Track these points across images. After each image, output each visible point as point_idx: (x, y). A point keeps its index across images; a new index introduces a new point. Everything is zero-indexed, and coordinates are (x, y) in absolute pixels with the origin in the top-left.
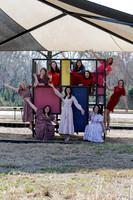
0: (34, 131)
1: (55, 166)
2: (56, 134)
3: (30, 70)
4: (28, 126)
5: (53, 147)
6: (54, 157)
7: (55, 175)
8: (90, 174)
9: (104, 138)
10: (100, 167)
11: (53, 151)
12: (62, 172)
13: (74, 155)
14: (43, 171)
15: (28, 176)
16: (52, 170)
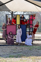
0: (6, 41)
1: (14, 55)
2: (15, 42)
3: (5, 18)
4: (4, 39)
5: (13, 47)
6: (14, 51)
7: (14, 58)
8: (27, 58)
9: (32, 44)
10: (31, 55)
11: (14, 49)
12: (17, 57)
13: (21, 51)
14: (10, 57)
15: (4, 59)
16: (13, 57)
